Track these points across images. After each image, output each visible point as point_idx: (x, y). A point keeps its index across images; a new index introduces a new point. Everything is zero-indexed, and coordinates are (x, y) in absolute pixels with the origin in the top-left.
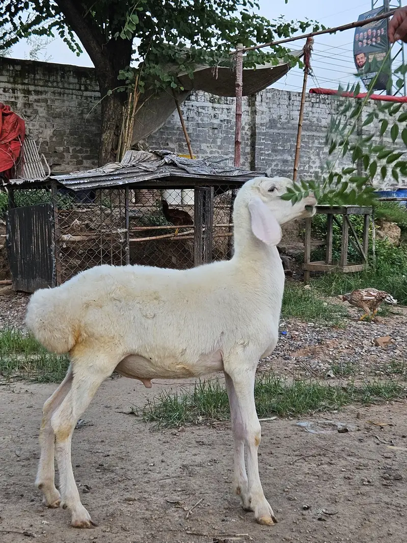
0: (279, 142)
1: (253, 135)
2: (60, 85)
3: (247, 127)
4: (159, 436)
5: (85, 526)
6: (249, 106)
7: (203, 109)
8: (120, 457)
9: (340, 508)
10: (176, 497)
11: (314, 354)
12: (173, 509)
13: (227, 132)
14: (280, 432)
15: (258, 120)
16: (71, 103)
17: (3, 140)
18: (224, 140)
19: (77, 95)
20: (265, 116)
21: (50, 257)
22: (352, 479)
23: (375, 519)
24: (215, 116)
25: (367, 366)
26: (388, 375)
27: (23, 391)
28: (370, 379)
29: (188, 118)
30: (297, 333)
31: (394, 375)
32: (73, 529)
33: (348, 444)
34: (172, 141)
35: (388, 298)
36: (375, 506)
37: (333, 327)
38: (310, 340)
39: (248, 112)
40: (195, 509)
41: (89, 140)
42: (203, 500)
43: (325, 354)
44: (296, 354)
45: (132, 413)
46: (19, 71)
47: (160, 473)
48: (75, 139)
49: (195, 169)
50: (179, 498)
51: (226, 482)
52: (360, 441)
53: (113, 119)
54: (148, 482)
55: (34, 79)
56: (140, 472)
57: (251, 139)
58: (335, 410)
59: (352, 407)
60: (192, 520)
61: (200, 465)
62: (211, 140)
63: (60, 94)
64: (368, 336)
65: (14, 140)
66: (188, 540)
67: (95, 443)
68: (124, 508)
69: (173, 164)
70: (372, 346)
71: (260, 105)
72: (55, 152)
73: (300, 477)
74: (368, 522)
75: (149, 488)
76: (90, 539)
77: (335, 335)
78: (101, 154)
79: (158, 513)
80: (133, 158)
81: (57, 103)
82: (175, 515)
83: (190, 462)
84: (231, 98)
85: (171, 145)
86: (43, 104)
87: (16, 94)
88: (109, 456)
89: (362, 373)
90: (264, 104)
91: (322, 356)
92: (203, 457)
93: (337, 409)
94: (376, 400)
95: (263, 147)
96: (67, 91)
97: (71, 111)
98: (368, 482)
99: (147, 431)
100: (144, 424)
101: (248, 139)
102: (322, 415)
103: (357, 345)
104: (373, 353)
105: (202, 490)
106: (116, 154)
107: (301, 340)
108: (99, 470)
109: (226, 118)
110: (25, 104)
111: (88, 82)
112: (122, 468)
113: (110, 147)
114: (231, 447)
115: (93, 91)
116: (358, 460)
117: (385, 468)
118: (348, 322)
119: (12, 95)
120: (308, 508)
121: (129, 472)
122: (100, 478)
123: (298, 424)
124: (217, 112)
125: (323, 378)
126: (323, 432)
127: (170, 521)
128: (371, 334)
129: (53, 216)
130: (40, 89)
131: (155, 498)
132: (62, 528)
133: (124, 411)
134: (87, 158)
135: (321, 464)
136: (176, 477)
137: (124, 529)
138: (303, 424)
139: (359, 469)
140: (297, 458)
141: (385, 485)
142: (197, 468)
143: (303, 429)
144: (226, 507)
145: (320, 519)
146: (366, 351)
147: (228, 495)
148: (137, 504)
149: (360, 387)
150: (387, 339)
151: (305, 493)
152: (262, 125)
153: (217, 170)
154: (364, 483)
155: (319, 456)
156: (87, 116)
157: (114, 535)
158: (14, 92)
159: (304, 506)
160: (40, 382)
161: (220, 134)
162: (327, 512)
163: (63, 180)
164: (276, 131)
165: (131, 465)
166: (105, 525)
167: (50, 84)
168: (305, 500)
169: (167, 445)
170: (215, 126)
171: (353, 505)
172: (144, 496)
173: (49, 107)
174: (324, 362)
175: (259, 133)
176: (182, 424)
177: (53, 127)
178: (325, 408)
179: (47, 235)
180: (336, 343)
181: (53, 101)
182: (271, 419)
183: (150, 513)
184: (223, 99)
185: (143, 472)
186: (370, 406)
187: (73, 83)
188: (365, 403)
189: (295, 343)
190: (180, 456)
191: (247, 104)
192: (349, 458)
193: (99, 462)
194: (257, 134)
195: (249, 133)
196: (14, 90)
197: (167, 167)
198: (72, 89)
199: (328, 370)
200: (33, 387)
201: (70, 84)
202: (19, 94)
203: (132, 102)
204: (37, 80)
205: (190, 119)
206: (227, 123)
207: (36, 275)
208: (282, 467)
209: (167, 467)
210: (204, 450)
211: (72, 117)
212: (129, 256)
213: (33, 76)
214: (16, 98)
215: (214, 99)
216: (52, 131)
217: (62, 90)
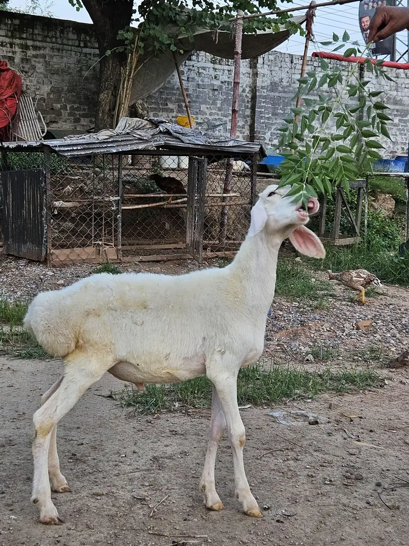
0: (279, 105)
1: (254, 98)
2: (59, 41)
3: (248, 89)
4: (134, 423)
5: (53, 523)
6: (251, 68)
7: (204, 70)
8: (93, 446)
9: (299, 509)
10: (143, 493)
11: (296, 335)
12: (139, 506)
13: (227, 94)
14: (252, 422)
15: (259, 83)
16: (69, 60)
18: (224, 101)
19: (76, 52)
20: (266, 79)
21: (41, 222)
22: (315, 477)
23: (330, 522)
24: (216, 77)
25: (346, 350)
26: (366, 361)
27: (5, 367)
28: (347, 364)
29: (188, 78)
30: (281, 313)
31: (371, 361)
32: (40, 525)
33: (316, 437)
34: (171, 102)
35: (375, 281)
36: (333, 507)
37: (316, 308)
38: (293, 321)
39: (249, 74)
40: (160, 506)
41: (87, 98)
42: (169, 496)
43: (307, 336)
44: (278, 335)
45: (110, 397)
46: (18, 25)
47: (130, 465)
48: (73, 96)
49: (190, 138)
50: (145, 494)
51: (193, 477)
52: (329, 434)
53: (111, 79)
54: (117, 475)
55: (33, 34)
56: (111, 463)
57: (251, 102)
58: (309, 398)
59: (326, 396)
60: (156, 519)
61: (170, 458)
62: (211, 102)
63: (58, 50)
64: (350, 319)
65: (11, 96)
66: (150, 540)
67: (70, 429)
68: (92, 503)
69: (167, 133)
70: (353, 330)
71: (261, 68)
72: (53, 109)
73: (265, 473)
74: (323, 525)
75: (119, 482)
76: (54, 537)
77: (317, 318)
78: (99, 113)
79: (124, 509)
80: (127, 125)
81: (55, 60)
82: (140, 512)
83: (161, 453)
85: (170, 106)
86: (41, 60)
87: (14, 49)
88: (82, 444)
89: (341, 358)
90: (265, 66)
91: (303, 338)
92: (174, 449)
93: (311, 398)
94: (350, 389)
95: (263, 110)
96: (65, 47)
97: (69, 67)
98: (330, 481)
99: (123, 417)
100: (121, 409)
101: (248, 102)
102: (295, 404)
103: (338, 328)
104: (353, 337)
105: (169, 485)
106: (113, 115)
107: (284, 320)
108: (72, 461)
109: (227, 80)
110: (22, 60)
111: (88, 38)
112: (94, 459)
113: (108, 108)
114: (203, 437)
115: (92, 48)
116: (324, 456)
117: (348, 466)
118: (333, 302)
119: (9, 49)
120: (268, 508)
121: (101, 463)
122: (71, 469)
123: (271, 414)
124: (218, 73)
125: (301, 362)
126: (293, 423)
127: (134, 519)
128: (353, 316)
129: (45, 182)
130: (38, 44)
131: (123, 493)
132: (29, 525)
133: (103, 394)
134: (84, 116)
135: (288, 460)
136: (145, 470)
137: (88, 527)
138: (276, 414)
139: (323, 466)
140: (265, 452)
141: (346, 485)
142: (167, 461)
143: (274, 420)
144: (190, 505)
145: (278, 521)
146: (346, 334)
147: (194, 492)
148: (105, 498)
149: (337, 374)
150: (368, 323)
151: (268, 491)
152: (263, 88)
153: (212, 140)
154: (326, 482)
155: (287, 451)
156: (85, 73)
157: (79, 533)
158: (11, 47)
159: (265, 506)
160: (23, 358)
161: (221, 96)
162: (286, 513)
163: (56, 146)
164: (277, 94)
165: (104, 456)
166: (71, 522)
167: (48, 40)
168: (267, 500)
169: (141, 434)
170: (216, 88)
171: (312, 507)
172: (113, 490)
173: (47, 64)
174: (305, 344)
175: (260, 96)
176: (158, 411)
177: (51, 83)
178: (299, 397)
179: (39, 201)
180: (318, 325)
181: (52, 57)
182: (246, 407)
183: (116, 509)
184: (224, 60)
185: (114, 463)
186: (343, 395)
187: (72, 40)
188: (339, 392)
189: (279, 323)
190: (152, 446)
191: (248, 65)
192: (315, 454)
193: (73, 451)
194: (257, 97)
195: (250, 96)
196: (11, 45)
197: (161, 135)
198: (71, 46)
199: (307, 354)
200: (17, 364)
201: (68, 40)
202: (17, 49)
203: (131, 62)
204: (36, 35)
205: (190, 80)
206: (228, 85)
207: (26, 239)
208: (250, 461)
209: (138, 458)
210: (176, 440)
211: (70, 74)
212: (120, 224)
213: (31, 30)
214: (14, 53)
215: (216, 60)
216: (50, 87)
217: (61, 46)
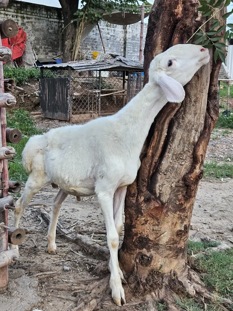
0: (136, 47)
1: (125, 43)
2: (38, 15)
3: (122, 39)
6: (123, 29)
7: (103, 30)
13: (113, 41)
15: (127, 36)
16: (42, 24)
17: (17, 42)
18: (112, 45)
19: (46, 20)
20: (131, 34)
24: (108, 33)
29: (96, 34)
34: (88, 45)
39: (123, 32)
41: (51, 43)
46: (19, 7)
48: (45, 42)
55: (26, 11)
57: (124, 45)
62: (106, 45)
63: (38, 19)
65: (22, 42)
71: (128, 29)
72: (36, 48)
80: (102, 57)
81: (37, 24)
84: (116, 25)
85: (88, 47)
86: (31, 24)
87: (18, 19)
90: (130, 28)
95: (129, 49)
96: (41, 18)
97: (43, 28)
101: (122, 45)
106: (72, 52)
109: (113, 34)
110: (22, 24)
111: (51, 14)
113: (69, 48)
115: (53, 18)
119: (16, 19)
124: (109, 31)
129: (69, 84)
130: (29, 16)
134: (50, 51)
152: (129, 38)
156: (50, 31)
158: (17, 18)
161: (110, 42)
163: (74, 67)
164: (135, 42)
167: (34, 14)
170: (108, 38)
173: (33, 26)
175: (128, 42)
177: (35, 36)
179: (65, 93)
180: (221, 146)
181: (35, 23)
184: (112, 25)
187: (44, 14)
191: (122, 28)
194: (127, 43)
195: (123, 42)
196: (17, 16)
197: (118, 62)
198: (44, 17)
201: (43, 14)
202: (19, 19)
204: (28, 12)
205: (97, 34)
206: (114, 37)
207: (58, 111)
211: (44, 31)
212: (100, 103)
213: (26, 9)
214: (18, 20)
215: (108, 25)
216: (34, 37)
217: (39, 18)
